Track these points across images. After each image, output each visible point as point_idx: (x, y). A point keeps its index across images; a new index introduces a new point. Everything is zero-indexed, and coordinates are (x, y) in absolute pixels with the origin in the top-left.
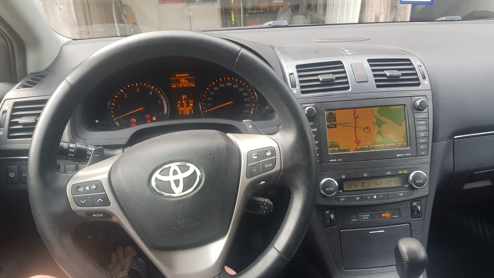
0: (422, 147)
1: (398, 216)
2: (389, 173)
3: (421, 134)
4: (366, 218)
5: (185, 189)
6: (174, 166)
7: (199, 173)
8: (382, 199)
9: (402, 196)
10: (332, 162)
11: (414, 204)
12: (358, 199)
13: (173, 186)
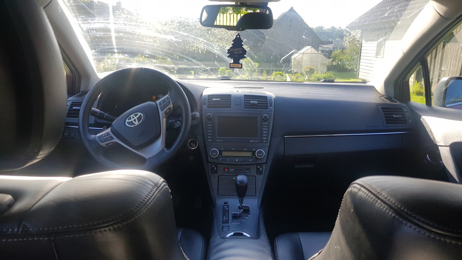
0: (264, 138)
1: (249, 172)
2: (245, 149)
3: (264, 132)
4: (232, 171)
5: (139, 122)
6: (132, 116)
7: (142, 115)
8: (240, 161)
9: (251, 161)
10: (218, 141)
11: (259, 167)
12: (228, 160)
13: (134, 122)
